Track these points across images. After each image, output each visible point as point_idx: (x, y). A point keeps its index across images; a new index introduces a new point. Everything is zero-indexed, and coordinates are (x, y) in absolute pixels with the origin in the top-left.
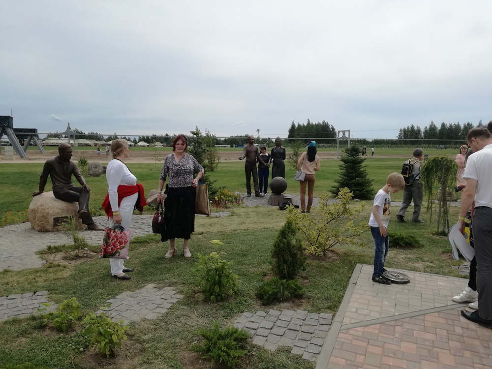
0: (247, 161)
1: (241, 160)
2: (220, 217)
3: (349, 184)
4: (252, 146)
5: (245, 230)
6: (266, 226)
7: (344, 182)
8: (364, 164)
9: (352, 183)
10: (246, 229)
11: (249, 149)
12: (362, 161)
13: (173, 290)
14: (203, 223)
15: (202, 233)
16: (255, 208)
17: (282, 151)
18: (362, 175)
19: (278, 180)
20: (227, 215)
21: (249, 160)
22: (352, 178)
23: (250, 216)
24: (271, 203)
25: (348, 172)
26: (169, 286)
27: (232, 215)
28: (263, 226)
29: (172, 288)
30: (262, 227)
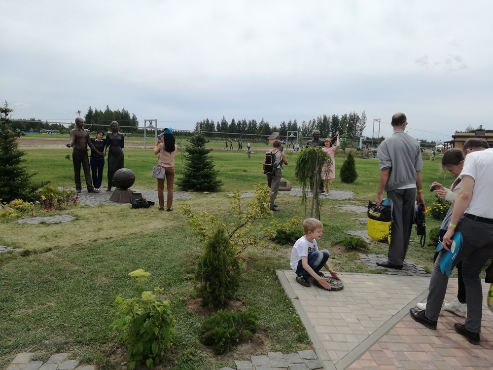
0: (75, 149)
1: (69, 147)
2: (60, 222)
3: (196, 175)
4: (81, 130)
5: (107, 239)
6: (132, 231)
7: (191, 173)
8: (209, 155)
9: (200, 175)
10: (108, 237)
11: (78, 133)
12: (208, 152)
13: (70, 358)
14: (41, 234)
15: (50, 249)
16: (100, 208)
17: (120, 138)
18: (208, 166)
19: (125, 173)
20: (70, 219)
21: (78, 147)
22: (199, 170)
23: (102, 219)
24: (116, 199)
25: (193, 163)
26: (58, 351)
27: (77, 219)
28: (129, 231)
29: (65, 355)
30: (128, 233)
